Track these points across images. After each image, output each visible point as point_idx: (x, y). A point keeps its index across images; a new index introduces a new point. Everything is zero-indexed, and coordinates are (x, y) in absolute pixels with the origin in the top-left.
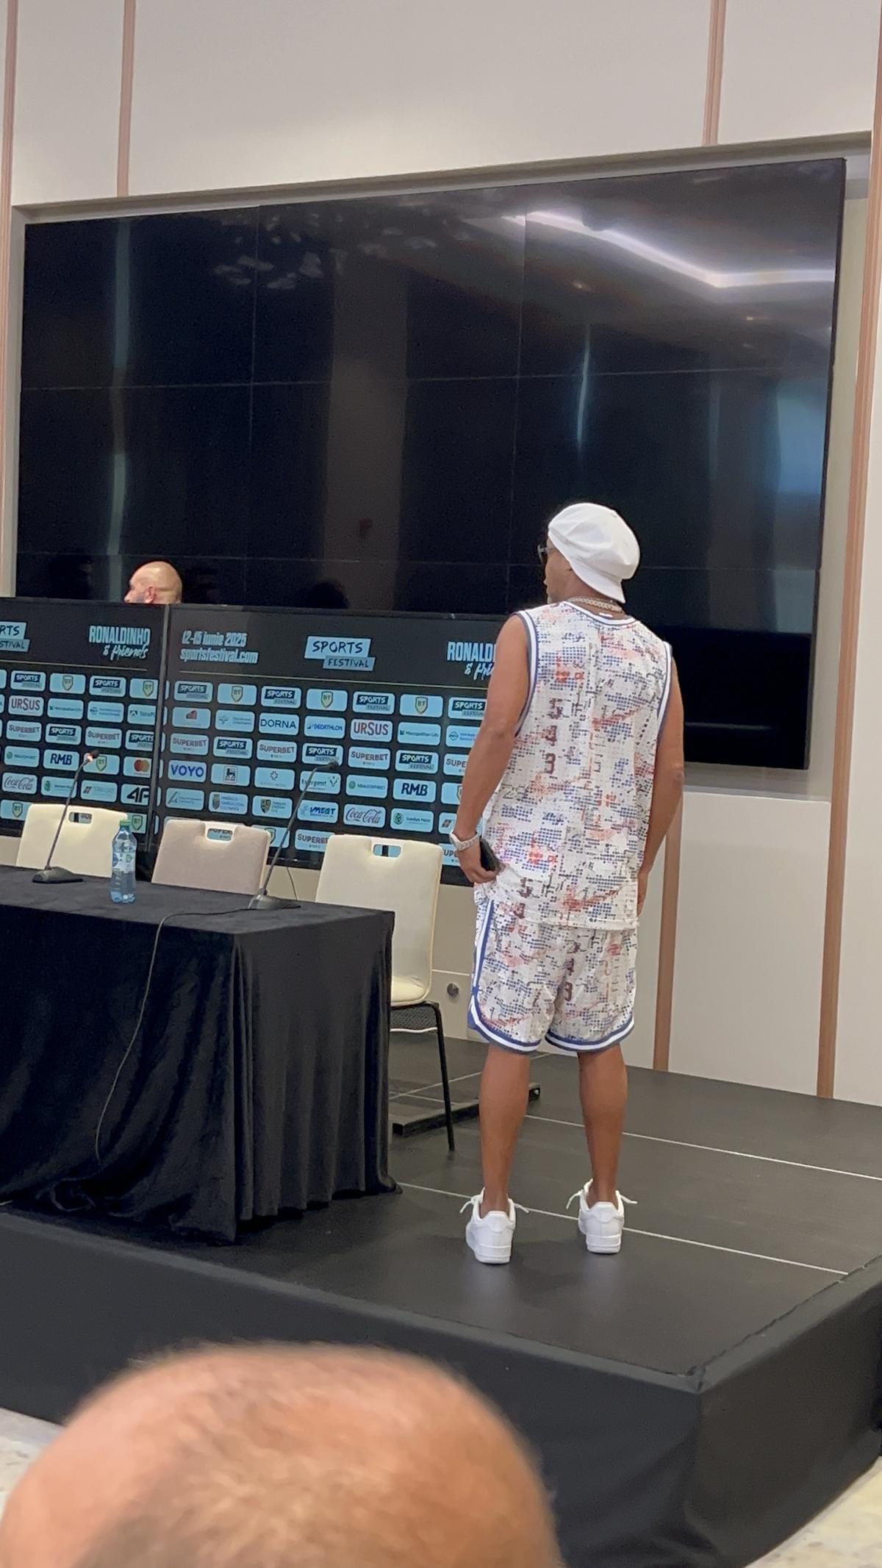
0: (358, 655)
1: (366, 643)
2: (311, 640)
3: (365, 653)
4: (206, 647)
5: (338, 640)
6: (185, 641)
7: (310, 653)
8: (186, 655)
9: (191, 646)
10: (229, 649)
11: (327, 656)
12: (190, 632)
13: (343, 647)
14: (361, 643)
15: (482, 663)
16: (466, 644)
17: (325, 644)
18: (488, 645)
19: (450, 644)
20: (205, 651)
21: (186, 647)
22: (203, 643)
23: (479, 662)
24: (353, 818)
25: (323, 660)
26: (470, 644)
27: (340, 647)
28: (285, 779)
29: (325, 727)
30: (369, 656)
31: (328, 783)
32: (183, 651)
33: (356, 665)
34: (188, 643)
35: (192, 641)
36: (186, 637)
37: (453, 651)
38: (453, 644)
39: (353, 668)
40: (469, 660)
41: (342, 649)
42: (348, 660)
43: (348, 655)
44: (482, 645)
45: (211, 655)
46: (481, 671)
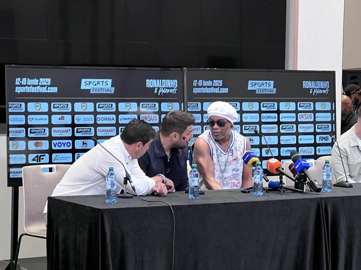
0: (269, 87)
1: (272, 82)
2: (250, 82)
3: (272, 87)
4: (204, 87)
5: (261, 82)
6: (195, 85)
7: (250, 88)
8: (196, 91)
9: (198, 87)
10: (215, 87)
11: (257, 88)
12: (196, 81)
13: (263, 84)
14: (270, 83)
15: (316, 89)
16: (309, 82)
17: (256, 84)
18: (317, 82)
19: (304, 82)
20: (204, 88)
21: (195, 87)
22: (203, 85)
23: (314, 88)
24: (302, 152)
25: (256, 90)
26: (311, 82)
27: (262, 85)
28: (274, 140)
29: (288, 117)
30: (274, 87)
31: (291, 140)
32: (194, 89)
33: (269, 92)
34: (196, 85)
35: (198, 84)
36: (195, 83)
37: (305, 84)
38: (305, 82)
39: (268, 93)
40: (311, 88)
41: (263, 85)
42: (265, 90)
43: (265, 87)
44: (315, 82)
45: (207, 90)
46: (316, 92)
